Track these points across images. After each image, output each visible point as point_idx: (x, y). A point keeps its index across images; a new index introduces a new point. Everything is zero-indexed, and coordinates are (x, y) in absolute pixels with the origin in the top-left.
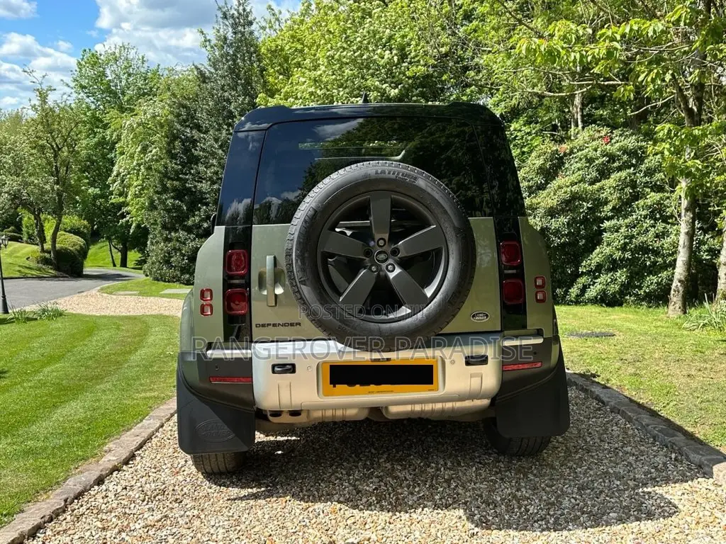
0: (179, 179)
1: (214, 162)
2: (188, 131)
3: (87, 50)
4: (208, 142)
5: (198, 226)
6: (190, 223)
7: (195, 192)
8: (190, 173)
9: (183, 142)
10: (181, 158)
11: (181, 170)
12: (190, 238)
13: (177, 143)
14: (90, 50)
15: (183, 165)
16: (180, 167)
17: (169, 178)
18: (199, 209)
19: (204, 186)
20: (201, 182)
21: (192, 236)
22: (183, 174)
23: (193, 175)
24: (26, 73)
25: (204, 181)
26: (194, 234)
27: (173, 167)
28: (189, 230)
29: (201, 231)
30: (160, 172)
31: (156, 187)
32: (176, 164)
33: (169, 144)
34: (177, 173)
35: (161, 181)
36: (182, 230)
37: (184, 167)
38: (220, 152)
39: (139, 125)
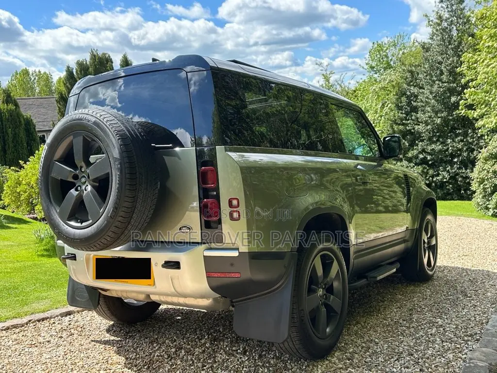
0: (403, 124)
1: (429, 109)
2: (412, 89)
3: (375, 42)
4: (426, 94)
5: (416, 157)
6: (410, 155)
7: (414, 132)
8: (411, 119)
9: (408, 97)
10: (406, 108)
11: (406, 118)
12: (410, 166)
13: (404, 99)
14: (377, 42)
15: (407, 114)
16: (404, 115)
17: (397, 124)
18: (417, 145)
19: (420, 128)
20: (419, 125)
21: (412, 165)
22: (406, 120)
23: (413, 120)
24: (317, 65)
25: (421, 124)
26: (413, 163)
27: (399, 116)
28: (410, 160)
29: (418, 161)
30: (391, 121)
31: (389, 131)
32: (402, 113)
33: (397, 99)
34: (402, 120)
35: (392, 127)
36: (405, 160)
37: (407, 115)
38: (433, 101)
39: (381, 89)
